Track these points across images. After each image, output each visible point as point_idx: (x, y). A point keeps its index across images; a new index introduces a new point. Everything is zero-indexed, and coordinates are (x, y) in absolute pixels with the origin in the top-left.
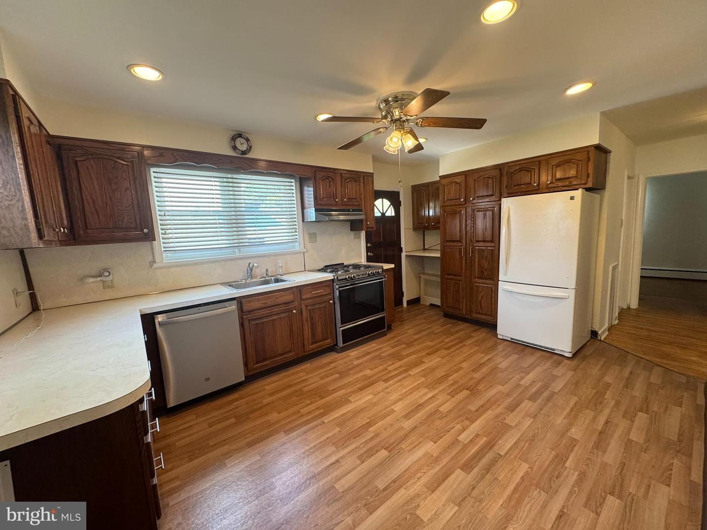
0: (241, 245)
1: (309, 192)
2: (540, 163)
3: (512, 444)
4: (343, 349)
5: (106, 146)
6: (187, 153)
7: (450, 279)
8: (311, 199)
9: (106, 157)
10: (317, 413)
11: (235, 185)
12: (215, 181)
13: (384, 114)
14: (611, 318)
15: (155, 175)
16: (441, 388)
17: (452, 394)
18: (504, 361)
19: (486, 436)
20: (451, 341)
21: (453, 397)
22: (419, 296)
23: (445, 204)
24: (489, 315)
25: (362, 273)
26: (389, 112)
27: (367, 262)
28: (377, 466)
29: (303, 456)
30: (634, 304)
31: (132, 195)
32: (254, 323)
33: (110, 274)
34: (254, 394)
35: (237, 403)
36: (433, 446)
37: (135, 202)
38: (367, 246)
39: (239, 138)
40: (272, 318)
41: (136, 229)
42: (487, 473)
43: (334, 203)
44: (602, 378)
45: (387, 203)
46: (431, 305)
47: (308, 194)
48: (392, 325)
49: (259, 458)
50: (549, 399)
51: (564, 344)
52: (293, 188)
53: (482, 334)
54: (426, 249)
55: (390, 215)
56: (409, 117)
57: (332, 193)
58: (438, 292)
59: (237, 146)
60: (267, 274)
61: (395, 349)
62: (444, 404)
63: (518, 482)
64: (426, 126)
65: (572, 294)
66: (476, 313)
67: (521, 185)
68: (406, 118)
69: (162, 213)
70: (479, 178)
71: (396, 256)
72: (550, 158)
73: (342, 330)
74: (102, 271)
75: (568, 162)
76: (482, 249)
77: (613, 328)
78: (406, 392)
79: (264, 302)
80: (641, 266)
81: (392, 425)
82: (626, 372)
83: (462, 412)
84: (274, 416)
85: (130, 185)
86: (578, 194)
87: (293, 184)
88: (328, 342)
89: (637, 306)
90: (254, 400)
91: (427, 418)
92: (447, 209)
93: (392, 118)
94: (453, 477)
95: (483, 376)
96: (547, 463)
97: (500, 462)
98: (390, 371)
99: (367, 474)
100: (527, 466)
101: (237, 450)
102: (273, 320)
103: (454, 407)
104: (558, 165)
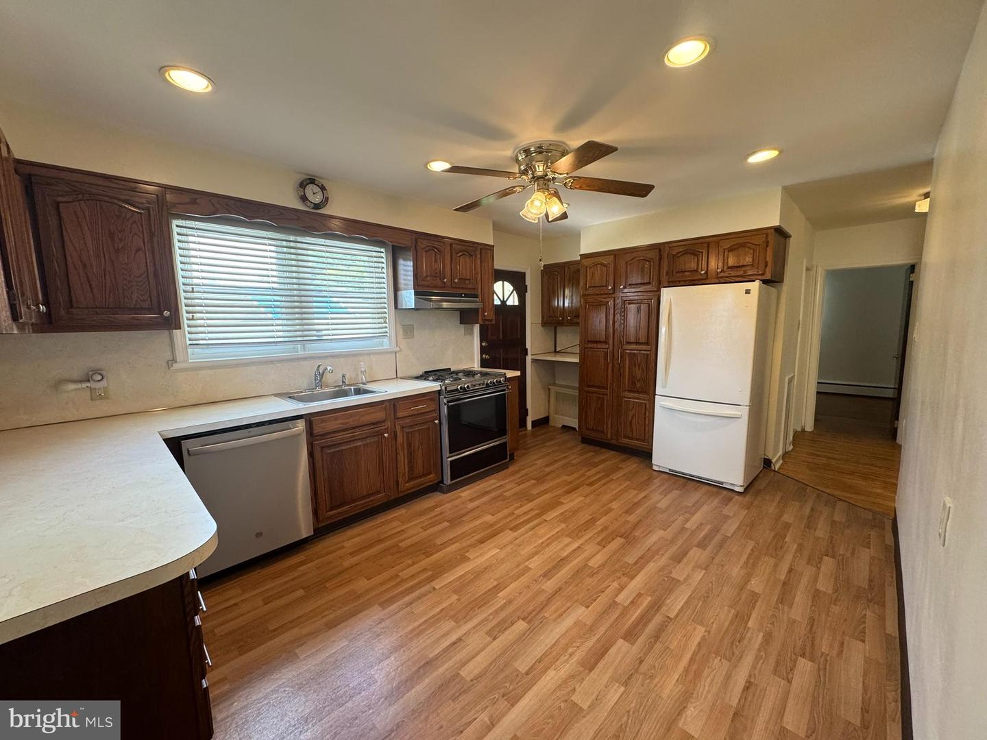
0: (306, 338)
1: (406, 268)
2: (708, 246)
3: (682, 604)
4: (452, 488)
5: (107, 183)
6: (233, 202)
7: (593, 393)
8: (409, 278)
9: (106, 199)
10: (423, 576)
11: (300, 251)
12: (270, 245)
13: (522, 168)
14: (785, 444)
15: (179, 230)
16: (587, 537)
17: (603, 544)
18: (661, 499)
19: (651, 595)
20: (594, 475)
21: (604, 547)
22: (547, 415)
23: (587, 292)
24: (641, 440)
25: (478, 383)
26: (530, 168)
27: (481, 367)
28: (514, 643)
29: (409, 636)
30: (809, 427)
31: (146, 259)
32: (329, 451)
33: (102, 379)
34: (328, 553)
35: (303, 568)
36: (585, 611)
37: (151, 269)
38: (481, 344)
39: (311, 185)
40: (355, 445)
41: (150, 310)
42: (655, 642)
43: (440, 284)
44: (780, 517)
45: (509, 287)
46: (564, 427)
47: (404, 270)
48: (515, 454)
49: (347, 643)
50: (721, 545)
51: (735, 477)
52: (384, 260)
53: (632, 465)
54: (558, 352)
55: (512, 304)
56: (557, 176)
57: (438, 269)
58: (575, 410)
59: (307, 195)
60: (343, 382)
61: (521, 486)
62: (592, 558)
63: (695, 650)
64: (576, 188)
65: (744, 412)
66: (626, 437)
67: (685, 271)
68: (553, 176)
69: (189, 288)
70: (632, 259)
71: (519, 361)
72: (721, 240)
73: (451, 462)
74: (90, 373)
75: (743, 245)
76: (634, 354)
77: (787, 455)
78: (542, 543)
79: (342, 421)
80: (818, 378)
81: (528, 587)
82: (807, 511)
83: (617, 566)
84: (362, 584)
85: (144, 243)
86: (755, 286)
87: (382, 255)
88: (430, 478)
89: (813, 429)
90: (329, 563)
91: (573, 575)
92: (590, 299)
93: (533, 174)
94: (612, 651)
95: (638, 519)
96: (726, 624)
97: (671, 628)
98: (519, 516)
99: (502, 654)
100: (703, 629)
101: (311, 634)
102: (355, 447)
103: (606, 561)
104: (731, 250)
